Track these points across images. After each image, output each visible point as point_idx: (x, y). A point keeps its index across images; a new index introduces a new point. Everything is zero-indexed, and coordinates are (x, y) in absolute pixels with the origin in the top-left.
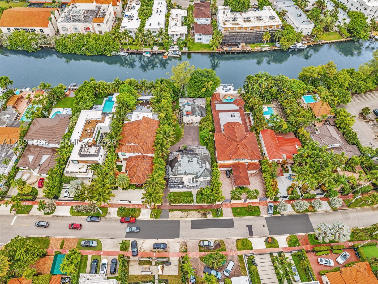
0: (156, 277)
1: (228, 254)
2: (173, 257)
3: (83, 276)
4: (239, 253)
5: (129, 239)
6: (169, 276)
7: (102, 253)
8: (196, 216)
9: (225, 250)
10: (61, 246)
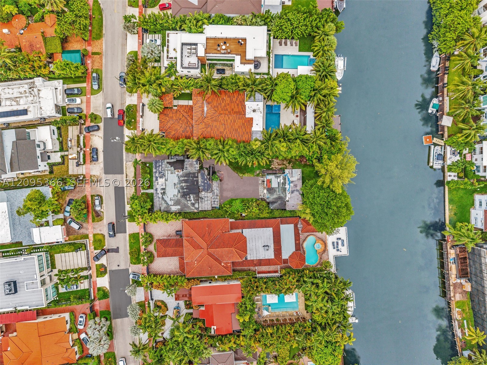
0: (66, 153)
1: (90, 224)
2: (86, 169)
3: (60, 83)
4: (91, 236)
5: (103, 122)
6: (68, 165)
7: (88, 96)
8: (129, 192)
9: (93, 221)
10: (94, 53)
